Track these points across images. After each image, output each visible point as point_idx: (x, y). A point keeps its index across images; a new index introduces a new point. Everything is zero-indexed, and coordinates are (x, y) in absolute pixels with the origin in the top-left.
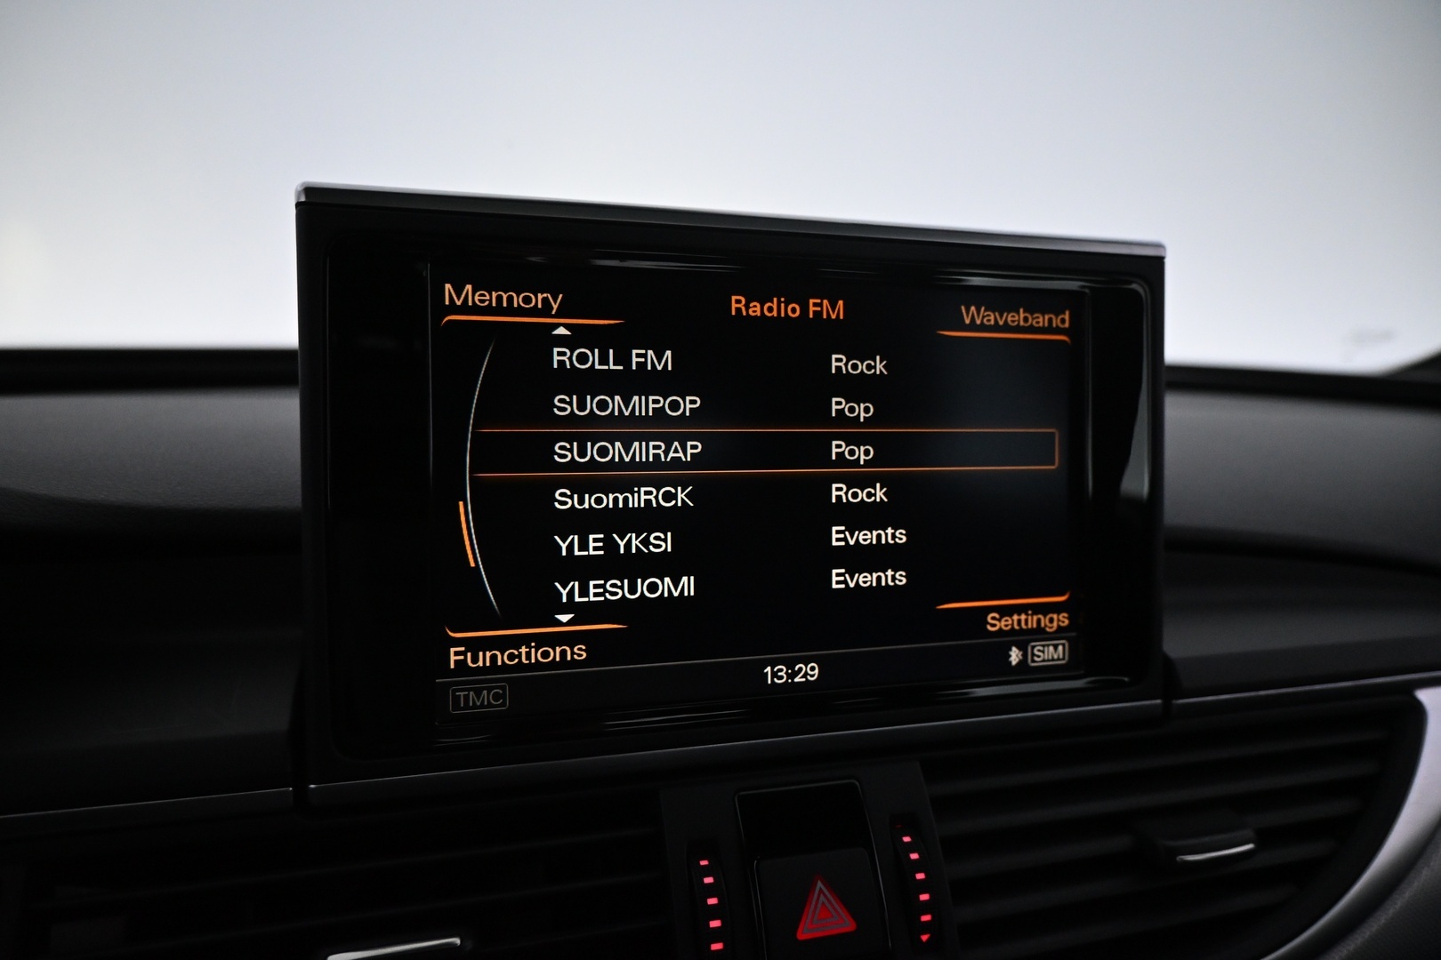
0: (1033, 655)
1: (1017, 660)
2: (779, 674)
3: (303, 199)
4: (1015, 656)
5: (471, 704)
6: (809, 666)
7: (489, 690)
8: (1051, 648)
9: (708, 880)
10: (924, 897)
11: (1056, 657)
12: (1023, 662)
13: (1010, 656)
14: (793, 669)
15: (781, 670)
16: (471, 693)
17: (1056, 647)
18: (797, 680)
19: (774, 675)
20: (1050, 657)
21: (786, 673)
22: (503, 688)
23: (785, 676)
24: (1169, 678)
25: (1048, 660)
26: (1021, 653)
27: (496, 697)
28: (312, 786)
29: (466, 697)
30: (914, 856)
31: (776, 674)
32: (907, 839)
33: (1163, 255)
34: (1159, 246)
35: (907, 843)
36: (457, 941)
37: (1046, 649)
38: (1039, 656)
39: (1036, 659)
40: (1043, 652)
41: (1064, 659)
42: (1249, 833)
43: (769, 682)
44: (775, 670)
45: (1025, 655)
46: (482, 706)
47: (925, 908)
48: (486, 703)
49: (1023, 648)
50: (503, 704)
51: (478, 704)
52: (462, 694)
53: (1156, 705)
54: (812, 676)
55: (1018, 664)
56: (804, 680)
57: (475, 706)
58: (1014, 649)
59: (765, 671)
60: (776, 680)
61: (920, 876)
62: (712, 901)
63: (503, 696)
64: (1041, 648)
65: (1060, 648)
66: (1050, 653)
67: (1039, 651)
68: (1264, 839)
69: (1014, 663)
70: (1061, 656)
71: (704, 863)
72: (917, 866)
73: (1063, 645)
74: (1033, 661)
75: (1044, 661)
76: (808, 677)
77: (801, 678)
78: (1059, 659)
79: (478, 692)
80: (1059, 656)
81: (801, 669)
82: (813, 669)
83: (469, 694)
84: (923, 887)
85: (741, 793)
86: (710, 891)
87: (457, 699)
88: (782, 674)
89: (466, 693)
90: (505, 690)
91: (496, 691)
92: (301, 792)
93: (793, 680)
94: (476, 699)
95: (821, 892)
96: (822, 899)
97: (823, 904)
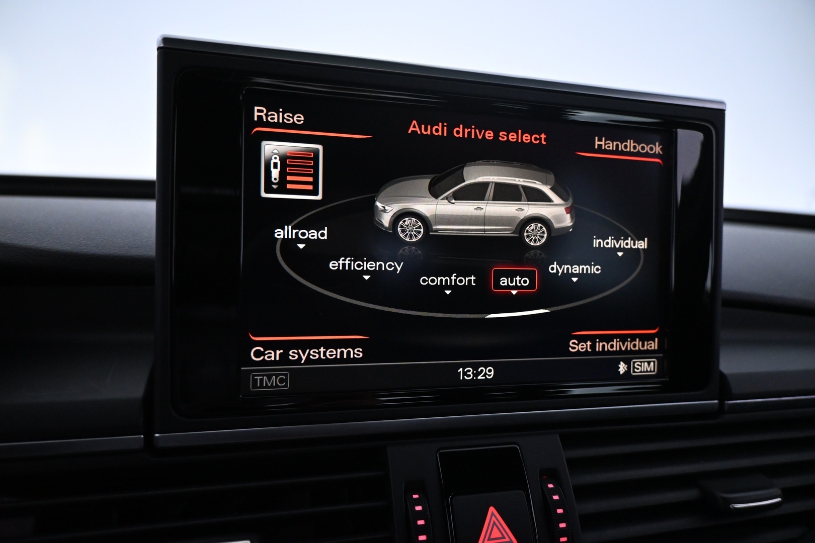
0: (634, 367)
1: (624, 371)
2: (468, 373)
3: (162, 45)
4: (622, 368)
5: (264, 385)
6: (488, 369)
7: (277, 376)
8: (646, 364)
9: (419, 508)
10: (562, 525)
11: (649, 370)
12: (627, 372)
13: (619, 368)
14: (477, 370)
15: (469, 371)
16: (265, 378)
17: (649, 363)
18: (479, 377)
19: (465, 374)
20: (645, 370)
21: (473, 373)
22: (286, 375)
23: (472, 375)
24: (723, 387)
25: (644, 372)
26: (626, 366)
27: (281, 381)
28: (157, 435)
29: (262, 380)
30: (556, 497)
31: (467, 374)
32: (551, 486)
33: (724, 108)
34: (722, 103)
35: (551, 488)
37: (643, 364)
38: (638, 369)
39: (636, 370)
40: (641, 366)
41: (654, 371)
42: (777, 491)
43: (461, 378)
44: (465, 370)
45: (629, 368)
46: (272, 386)
47: (563, 533)
48: (274, 385)
49: (627, 362)
50: (286, 386)
51: (269, 385)
52: (259, 378)
53: (714, 404)
54: (490, 375)
55: (624, 373)
56: (484, 378)
57: (267, 386)
58: (622, 363)
59: (459, 371)
60: (465, 377)
61: (560, 511)
62: (421, 522)
63: (286, 380)
64: (640, 364)
65: (652, 364)
66: (646, 367)
67: (638, 365)
69: (622, 372)
71: (416, 496)
72: (558, 504)
73: (654, 362)
74: (634, 372)
75: (641, 372)
76: (487, 376)
77: (482, 376)
78: (651, 371)
79: (269, 377)
80: (651, 369)
81: (482, 371)
82: (490, 371)
83: (263, 378)
84: (562, 518)
85: (441, 451)
86: (420, 515)
87: (255, 381)
88: (470, 373)
89: (261, 377)
90: (287, 377)
91: (281, 377)
92: (149, 439)
93: (477, 378)
94: (268, 382)
95: (493, 514)
96: (493, 518)
97: (494, 522)
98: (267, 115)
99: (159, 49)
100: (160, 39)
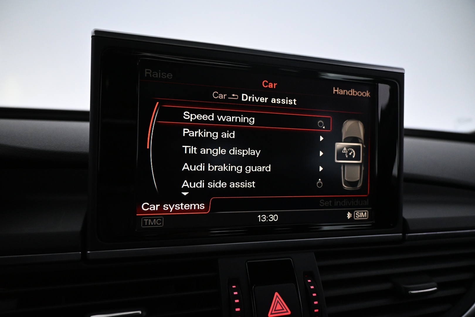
0: (356, 215)
1: (350, 217)
3: (94, 35)
4: (349, 215)
5: (149, 224)
6: (275, 215)
7: (156, 219)
8: (362, 213)
9: (236, 293)
10: (316, 303)
12: (352, 218)
13: (347, 215)
14: (268, 217)
15: (264, 217)
16: (150, 220)
17: (364, 213)
18: (270, 220)
19: (262, 218)
22: (161, 219)
23: (265, 219)
24: (405, 226)
25: (361, 218)
26: (351, 214)
27: (159, 222)
28: (89, 252)
29: (148, 222)
30: (312, 287)
32: (309, 281)
33: (404, 72)
34: (403, 69)
36: (140, 312)
39: (357, 217)
40: (359, 214)
41: (367, 217)
42: (434, 284)
43: (260, 221)
44: (262, 216)
45: (353, 215)
46: (154, 225)
47: (316, 307)
48: (155, 224)
49: (352, 212)
50: (161, 225)
51: (152, 224)
52: (146, 220)
53: (400, 235)
54: (276, 219)
56: (272, 221)
57: (151, 225)
58: (349, 213)
59: (258, 217)
60: (262, 220)
61: (314, 295)
62: (237, 301)
63: (161, 222)
64: (359, 213)
65: (365, 213)
66: (362, 215)
67: (358, 214)
68: (440, 286)
69: (349, 218)
70: (366, 216)
71: (234, 287)
72: (313, 291)
73: (367, 212)
74: (356, 218)
75: (359, 218)
76: (274, 220)
78: (365, 217)
79: (152, 220)
81: (271, 217)
82: (276, 217)
84: (315, 299)
85: (248, 262)
86: (236, 297)
87: (144, 222)
89: (148, 220)
91: (159, 219)
92: (84, 254)
93: (268, 220)
94: (151, 222)
95: (277, 296)
96: (277, 299)
97: (278, 301)
98: (152, 74)
99: (92, 37)
100: (93, 31)
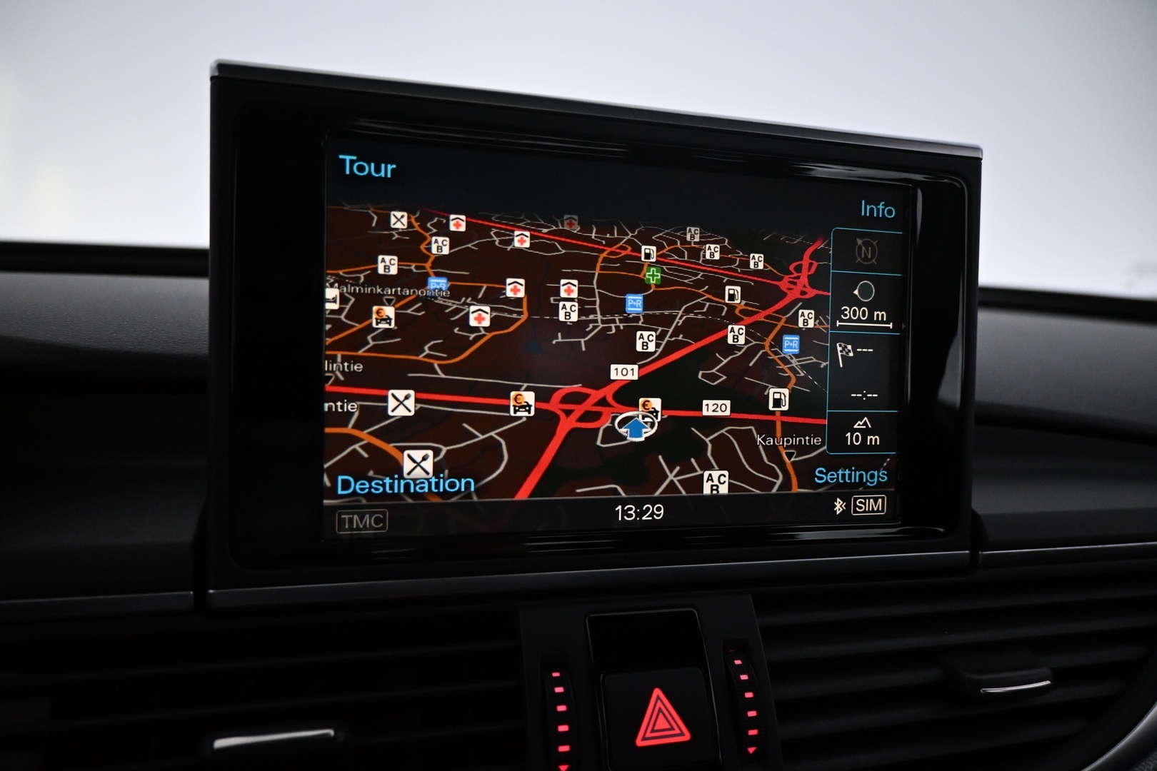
0: (855, 506)
1: (841, 510)
2: (629, 512)
3: (217, 74)
4: (839, 506)
5: (355, 527)
6: (656, 506)
7: (372, 514)
8: (872, 501)
9: (559, 690)
10: (752, 714)
11: (875, 509)
12: (846, 512)
13: (835, 506)
14: (641, 508)
15: (631, 509)
16: (355, 516)
17: (876, 500)
18: (644, 518)
19: (625, 513)
20: (870, 509)
21: (635, 512)
22: (383, 513)
23: (634, 514)
24: (976, 531)
25: (869, 512)
26: (845, 504)
27: (377, 521)
28: (211, 591)
29: (351, 520)
30: (744, 677)
32: (738, 662)
33: (980, 157)
34: (977, 149)
35: (739, 665)
36: (331, 732)
37: (867, 501)
38: (861, 508)
39: (858, 509)
40: (865, 504)
41: (883, 511)
42: (1045, 671)
43: (620, 519)
44: (625, 508)
45: (848, 506)
46: (365, 528)
47: (753, 723)
48: (368, 526)
49: (846, 499)
50: (383, 528)
51: (361, 526)
52: (347, 517)
53: (966, 555)
54: (658, 515)
55: (842, 514)
56: (651, 519)
57: (358, 528)
58: (838, 500)
59: (617, 509)
60: (625, 517)
61: (749, 695)
62: (561, 708)
63: (383, 521)
64: (863, 500)
65: (880, 500)
66: (872, 505)
67: (860, 502)
68: (1060, 677)
69: (838, 512)
70: (880, 509)
71: (556, 675)
72: (747, 686)
73: (883, 498)
74: (855, 511)
75: (865, 512)
76: (655, 516)
77: (648, 517)
78: (878, 511)
79: (362, 516)
80: (878, 509)
81: (648, 508)
82: (659, 509)
83: (353, 517)
84: (751, 704)
85: (591, 615)
86: (560, 699)
87: (342, 522)
88: (632, 512)
89: (351, 516)
90: (385, 516)
91: (377, 515)
92: (201, 596)
93: (641, 518)
94: (359, 522)
95: (658, 698)
96: (659, 704)
97: (660, 709)
99: (212, 78)
100: (214, 65)
